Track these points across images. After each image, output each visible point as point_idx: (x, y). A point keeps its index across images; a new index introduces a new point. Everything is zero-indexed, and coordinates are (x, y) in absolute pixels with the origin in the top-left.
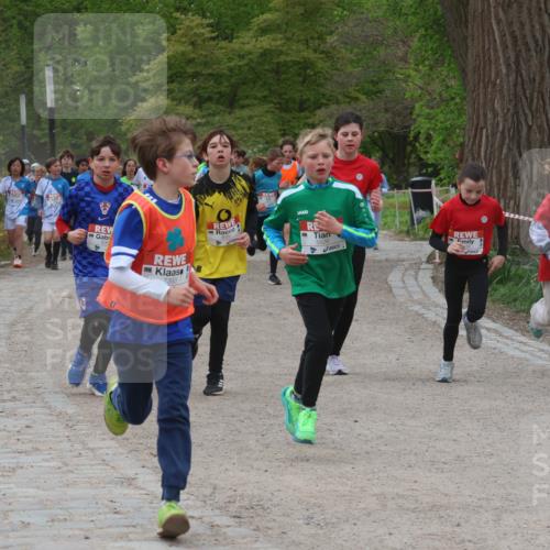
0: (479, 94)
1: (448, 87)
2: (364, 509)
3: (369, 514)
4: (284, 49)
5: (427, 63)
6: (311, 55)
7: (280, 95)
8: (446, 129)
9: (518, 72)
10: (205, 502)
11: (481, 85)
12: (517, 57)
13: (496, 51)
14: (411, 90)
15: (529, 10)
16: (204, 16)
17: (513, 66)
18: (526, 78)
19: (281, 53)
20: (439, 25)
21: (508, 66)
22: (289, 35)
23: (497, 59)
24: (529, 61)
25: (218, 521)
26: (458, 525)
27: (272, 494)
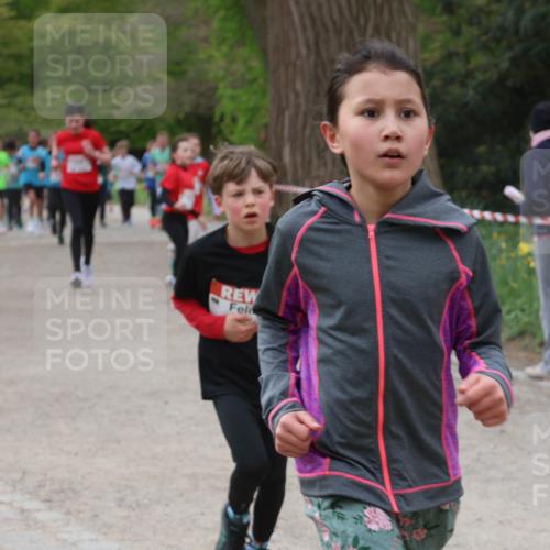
0: (280, 75)
1: (250, 68)
2: (177, 490)
5: (228, 42)
8: (250, 109)
9: (318, 53)
10: (15, 487)
13: (295, 32)
17: (313, 47)
18: (325, 60)
21: (308, 47)
23: (297, 41)
24: (328, 42)
25: (29, 505)
27: (83, 477)
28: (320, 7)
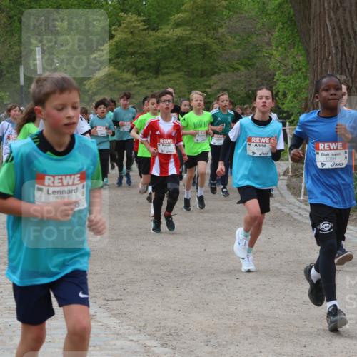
0: (317, 67)
1: (297, 62)
2: (244, 336)
3: (247, 339)
4: (191, 36)
5: (283, 45)
6: (209, 41)
7: (188, 66)
8: (296, 89)
9: (343, 52)
10: (140, 330)
11: (319, 61)
12: (342, 43)
13: (329, 38)
14: (273, 64)
15: (350, 12)
16: (139, 15)
17: (340, 49)
18: (348, 56)
19: (190, 38)
20: (291, 21)
21: (337, 48)
22: (195, 28)
23: (329, 44)
24: (350, 45)
25: (149, 343)
26: (305, 346)
27: (184, 326)
28: (346, 22)
